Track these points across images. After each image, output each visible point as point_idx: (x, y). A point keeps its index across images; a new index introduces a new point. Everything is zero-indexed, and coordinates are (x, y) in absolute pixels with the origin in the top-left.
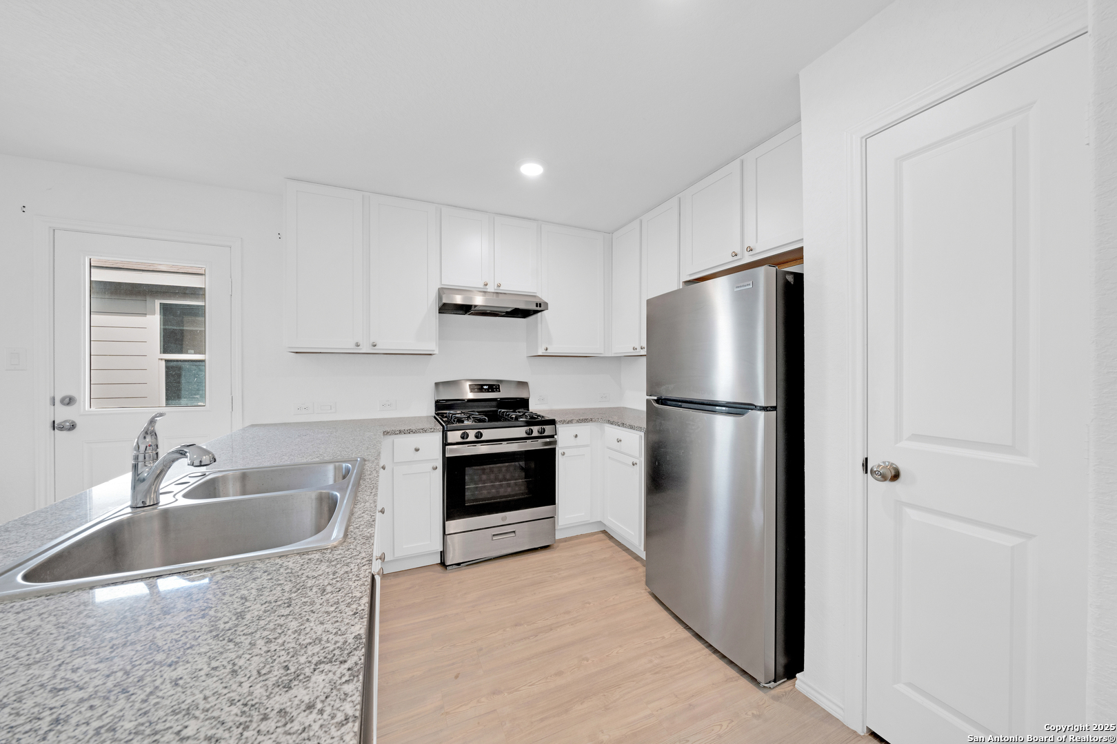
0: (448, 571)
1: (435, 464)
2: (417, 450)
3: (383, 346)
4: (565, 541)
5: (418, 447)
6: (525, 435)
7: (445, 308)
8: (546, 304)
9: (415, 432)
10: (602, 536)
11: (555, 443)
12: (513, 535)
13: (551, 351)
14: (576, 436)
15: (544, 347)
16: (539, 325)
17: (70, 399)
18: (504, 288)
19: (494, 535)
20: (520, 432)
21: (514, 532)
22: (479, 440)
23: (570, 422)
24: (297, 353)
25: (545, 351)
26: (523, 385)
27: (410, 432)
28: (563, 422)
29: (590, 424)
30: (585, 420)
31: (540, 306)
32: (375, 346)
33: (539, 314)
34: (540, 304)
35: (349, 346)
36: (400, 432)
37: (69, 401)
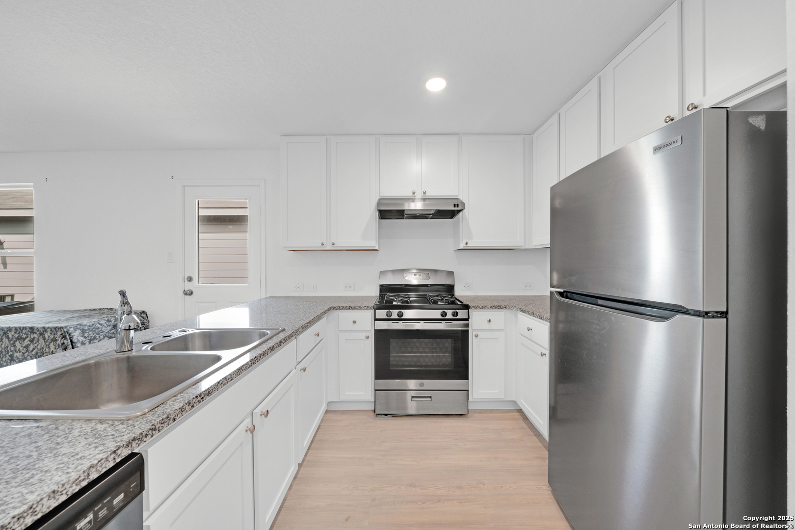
0: (378, 418)
1: (368, 334)
2: (354, 322)
3: (340, 244)
4: (480, 413)
5: (355, 320)
6: (440, 317)
7: (384, 214)
8: (463, 204)
9: (353, 308)
10: (517, 415)
11: (467, 325)
12: (429, 399)
13: (472, 245)
14: (489, 321)
15: (465, 242)
16: (461, 224)
17: (190, 278)
18: (430, 194)
19: (413, 397)
20: (437, 314)
21: (430, 397)
22: (400, 318)
23: (484, 307)
24: (294, 250)
25: (465, 245)
26: (451, 273)
27: (350, 308)
28: (477, 307)
29: (504, 310)
30: (499, 307)
31: (458, 207)
32: (333, 244)
33: (461, 214)
34: (458, 205)
35: (317, 245)
36: (343, 307)
37: (190, 279)
